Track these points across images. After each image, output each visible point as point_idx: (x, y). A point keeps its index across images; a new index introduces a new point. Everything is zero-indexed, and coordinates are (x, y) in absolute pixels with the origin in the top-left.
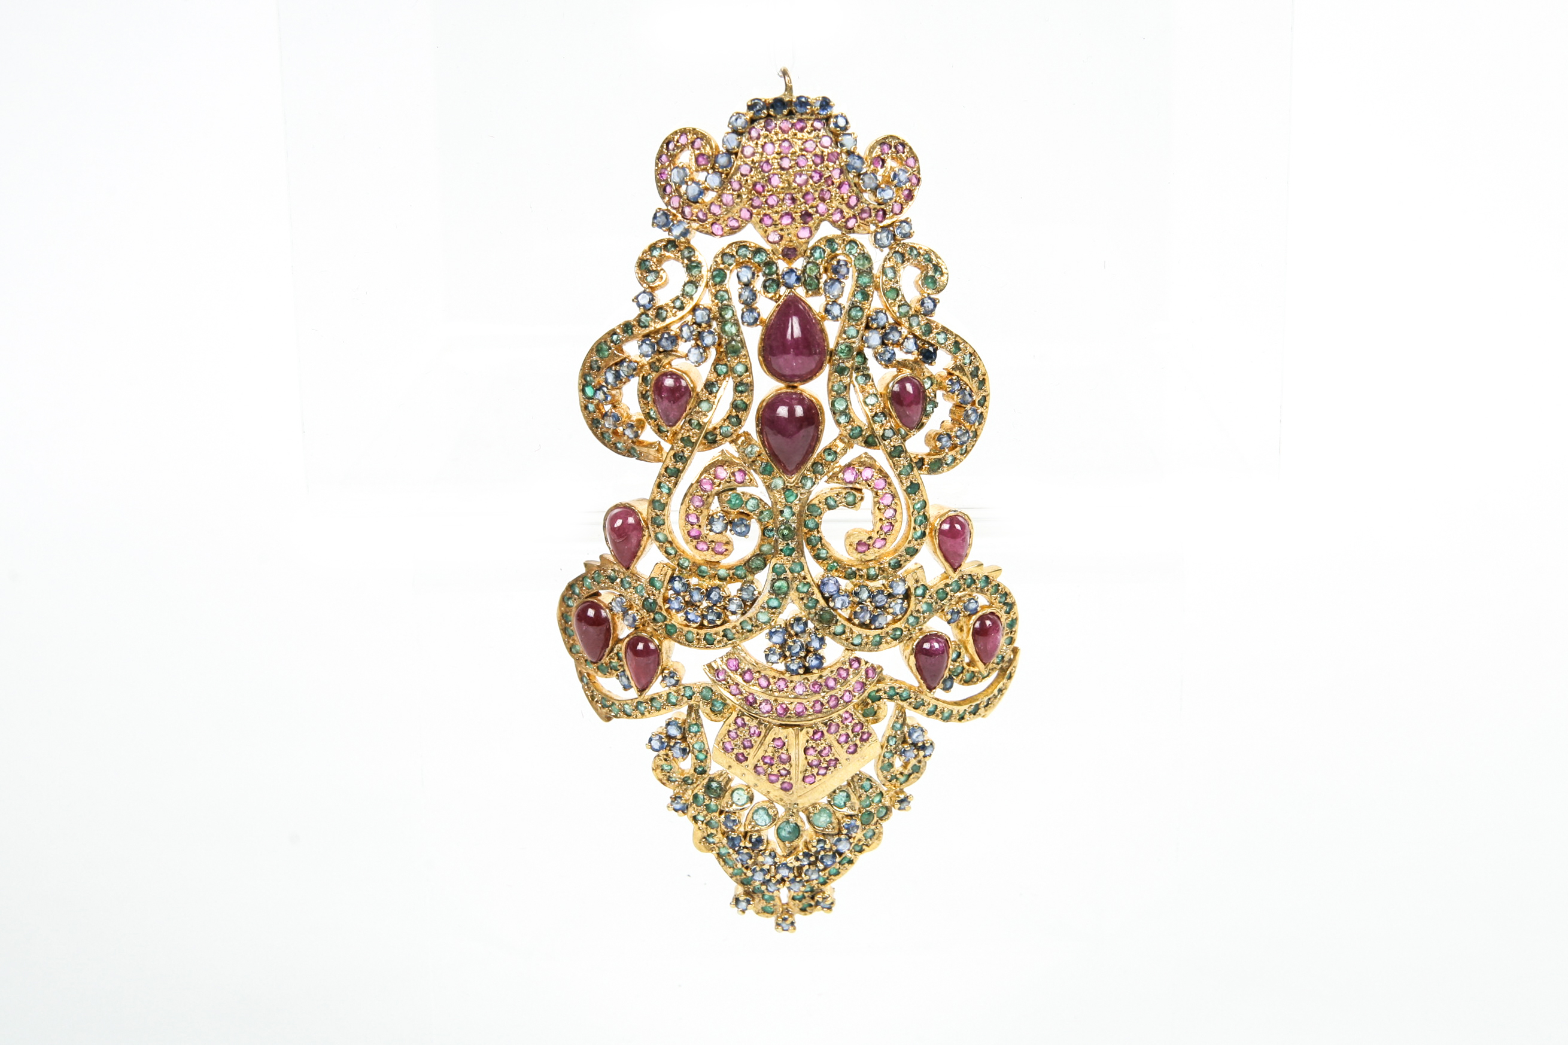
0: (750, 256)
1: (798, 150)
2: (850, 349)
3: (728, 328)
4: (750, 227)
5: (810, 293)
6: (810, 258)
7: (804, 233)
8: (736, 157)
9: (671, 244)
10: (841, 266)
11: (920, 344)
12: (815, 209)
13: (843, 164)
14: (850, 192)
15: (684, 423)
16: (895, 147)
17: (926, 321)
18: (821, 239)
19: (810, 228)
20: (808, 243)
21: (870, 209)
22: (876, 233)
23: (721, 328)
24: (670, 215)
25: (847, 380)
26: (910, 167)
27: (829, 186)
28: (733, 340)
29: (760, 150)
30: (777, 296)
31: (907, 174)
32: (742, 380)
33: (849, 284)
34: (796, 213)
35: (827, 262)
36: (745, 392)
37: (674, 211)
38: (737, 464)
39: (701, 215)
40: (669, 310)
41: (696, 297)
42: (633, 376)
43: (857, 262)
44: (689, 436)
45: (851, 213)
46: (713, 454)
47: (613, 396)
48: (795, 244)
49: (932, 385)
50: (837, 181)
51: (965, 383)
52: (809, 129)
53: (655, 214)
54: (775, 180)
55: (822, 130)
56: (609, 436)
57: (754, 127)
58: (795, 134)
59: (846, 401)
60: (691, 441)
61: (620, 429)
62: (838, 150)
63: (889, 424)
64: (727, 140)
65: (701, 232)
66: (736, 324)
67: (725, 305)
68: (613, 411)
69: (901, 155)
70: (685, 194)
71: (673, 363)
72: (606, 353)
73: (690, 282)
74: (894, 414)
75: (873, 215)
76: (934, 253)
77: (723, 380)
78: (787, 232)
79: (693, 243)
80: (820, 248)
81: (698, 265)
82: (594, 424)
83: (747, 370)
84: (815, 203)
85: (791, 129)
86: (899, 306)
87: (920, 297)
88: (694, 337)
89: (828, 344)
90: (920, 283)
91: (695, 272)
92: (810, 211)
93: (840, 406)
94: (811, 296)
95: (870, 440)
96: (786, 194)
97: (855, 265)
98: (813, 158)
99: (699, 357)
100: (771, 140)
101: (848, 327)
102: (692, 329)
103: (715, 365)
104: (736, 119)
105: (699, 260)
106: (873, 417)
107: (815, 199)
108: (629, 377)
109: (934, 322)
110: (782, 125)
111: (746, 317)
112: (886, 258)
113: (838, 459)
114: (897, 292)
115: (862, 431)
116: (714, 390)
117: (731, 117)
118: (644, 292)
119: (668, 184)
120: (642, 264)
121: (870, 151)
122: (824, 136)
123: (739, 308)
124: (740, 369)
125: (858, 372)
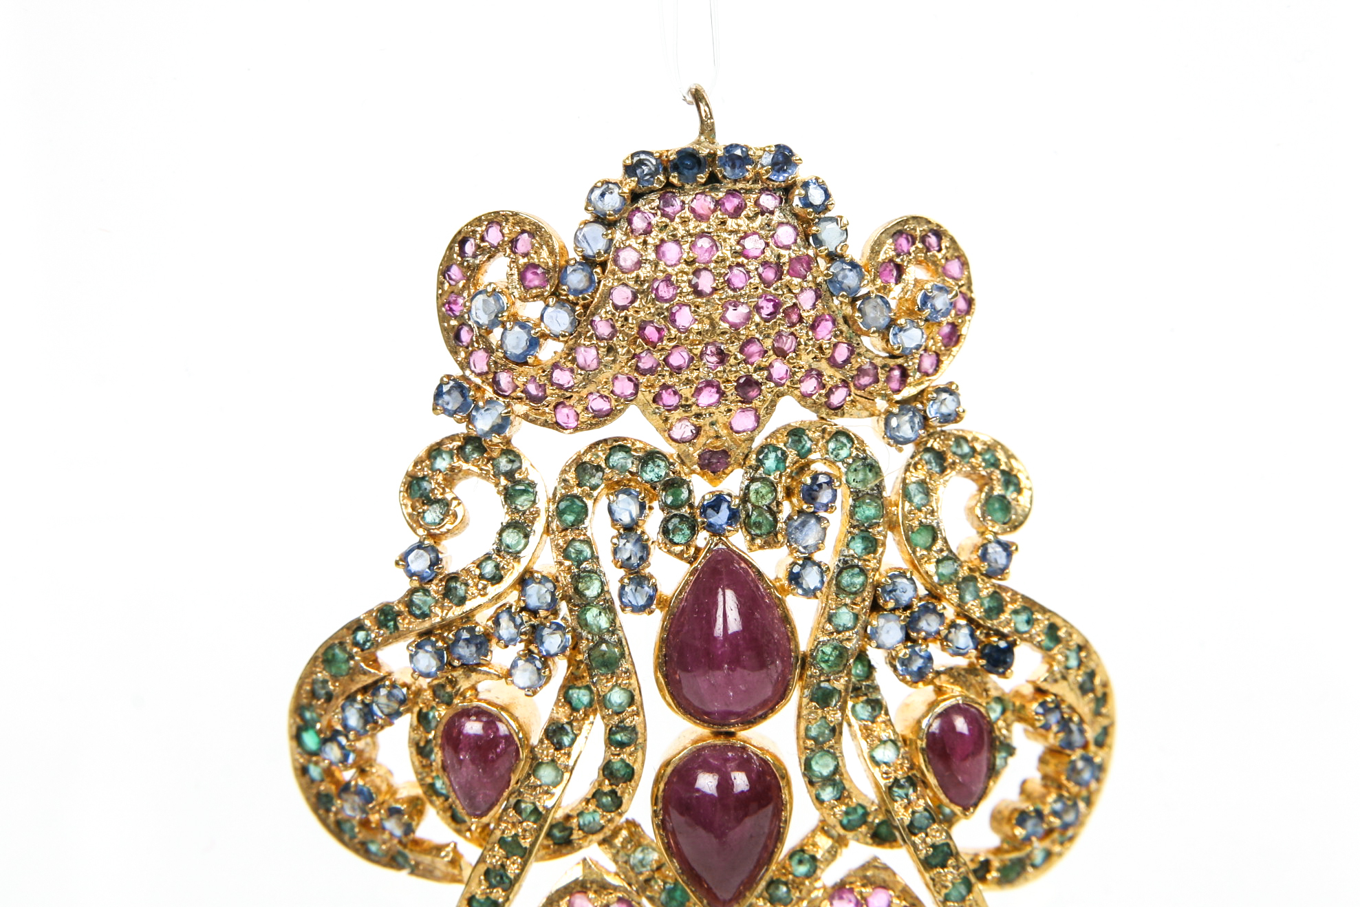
0: (634, 469)
1: (729, 254)
2: (842, 652)
3: (591, 615)
4: (633, 411)
5: (758, 541)
6: (756, 469)
7: (744, 421)
8: (603, 272)
9: (474, 444)
10: (820, 486)
11: (982, 637)
12: (766, 373)
13: (819, 280)
14: (836, 336)
15: (505, 810)
16: (923, 240)
17: (991, 590)
18: (777, 430)
19: (756, 410)
20: (752, 439)
21: (876, 367)
22: (889, 415)
23: (578, 617)
24: (469, 390)
25: (834, 716)
26: (954, 278)
27: (793, 325)
28: (603, 641)
29: (652, 256)
30: (692, 550)
31: (950, 296)
32: (622, 721)
33: (836, 521)
34: (728, 381)
35: (790, 476)
36: (629, 745)
37: (478, 381)
38: (616, 888)
39: (532, 389)
40: (470, 582)
41: (526, 555)
42: (398, 714)
43: (852, 477)
44: (516, 835)
45: (838, 376)
46: (566, 869)
47: (360, 753)
48: (726, 441)
49: (1004, 711)
50: (809, 316)
51: (1071, 707)
52: (750, 209)
53: (440, 387)
54: (684, 317)
55: (777, 213)
56: (352, 828)
57: (638, 209)
58: (724, 223)
59: (835, 758)
60: (520, 846)
61: (374, 818)
62: (811, 252)
63: (921, 802)
64: (584, 236)
65: (533, 421)
66: (609, 608)
67: (585, 570)
68: (361, 782)
69: (934, 256)
70: (501, 347)
71: (480, 687)
72: (344, 667)
73: (512, 525)
74: (932, 779)
75: (882, 377)
76: (1003, 448)
77: (583, 719)
78: (708, 420)
79: (517, 444)
80: (776, 449)
81: (530, 488)
82: (321, 803)
83: (632, 701)
84: (764, 362)
85: (714, 211)
86: (938, 562)
87: (978, 540)
88: (523, 637)
89: (797, 646)
90: (978, 512)
91: (522, 502)
92: (755, 376)
93: (823, 767)
94: (761, 547)
95: (883, 830)
96: (707, 344)
97: (847, 482)
98: (761, 270)
99: (535, 677)
100: (674, 236)
101: (837, 608)
102: (518, 621)
103: (566, 688)
104: (603, 195)
105: (530, 478)
106: (890, 788)
107: (766, 352)
108: (392, 716)
109: (1006, 589)
110: (694, 205)
111: (630, 593)
112: (909, 465)
113: (819, 872)
114: (933, 532)
115: (866, 814)
116: (566, 740)
117: (592, 191)
118: (420, 546)
119: (463, 324)
120: (414, 485)
121: (872, 251)
122: (781, 224)
123: (614, 576)
124: (617, 697)
125: (857, 697)
